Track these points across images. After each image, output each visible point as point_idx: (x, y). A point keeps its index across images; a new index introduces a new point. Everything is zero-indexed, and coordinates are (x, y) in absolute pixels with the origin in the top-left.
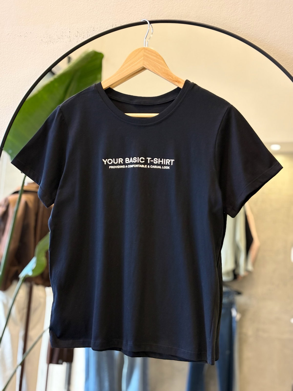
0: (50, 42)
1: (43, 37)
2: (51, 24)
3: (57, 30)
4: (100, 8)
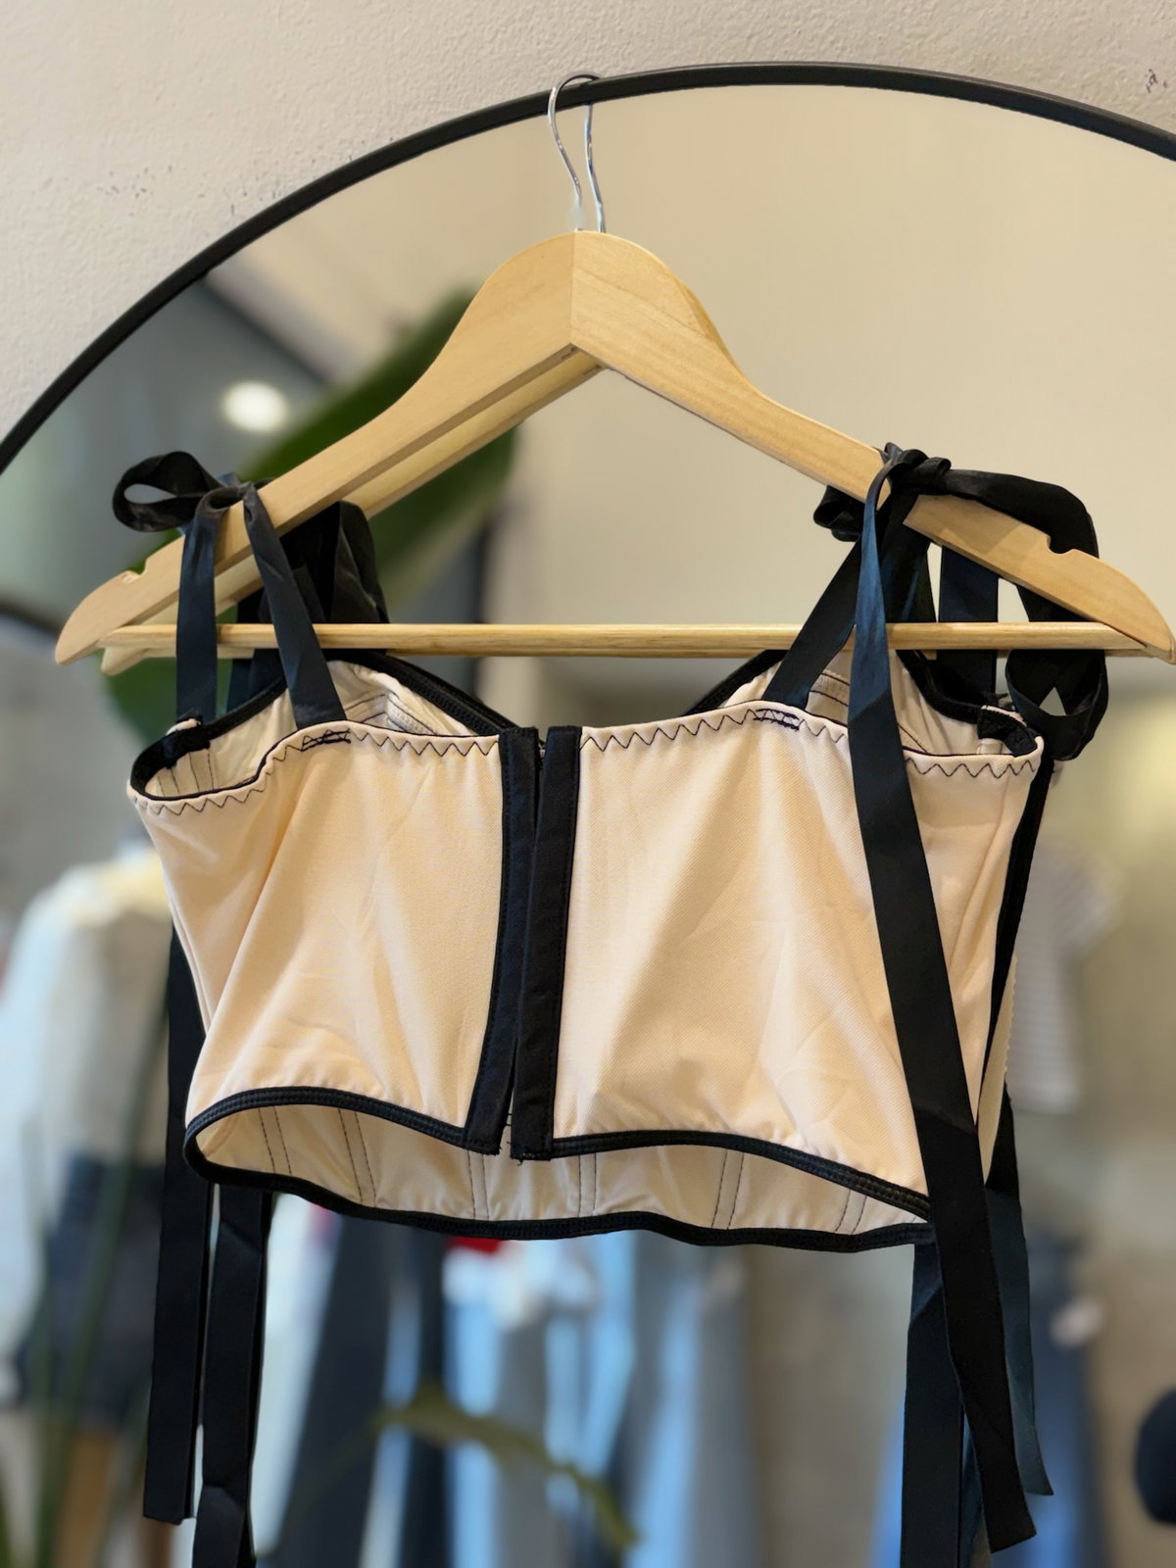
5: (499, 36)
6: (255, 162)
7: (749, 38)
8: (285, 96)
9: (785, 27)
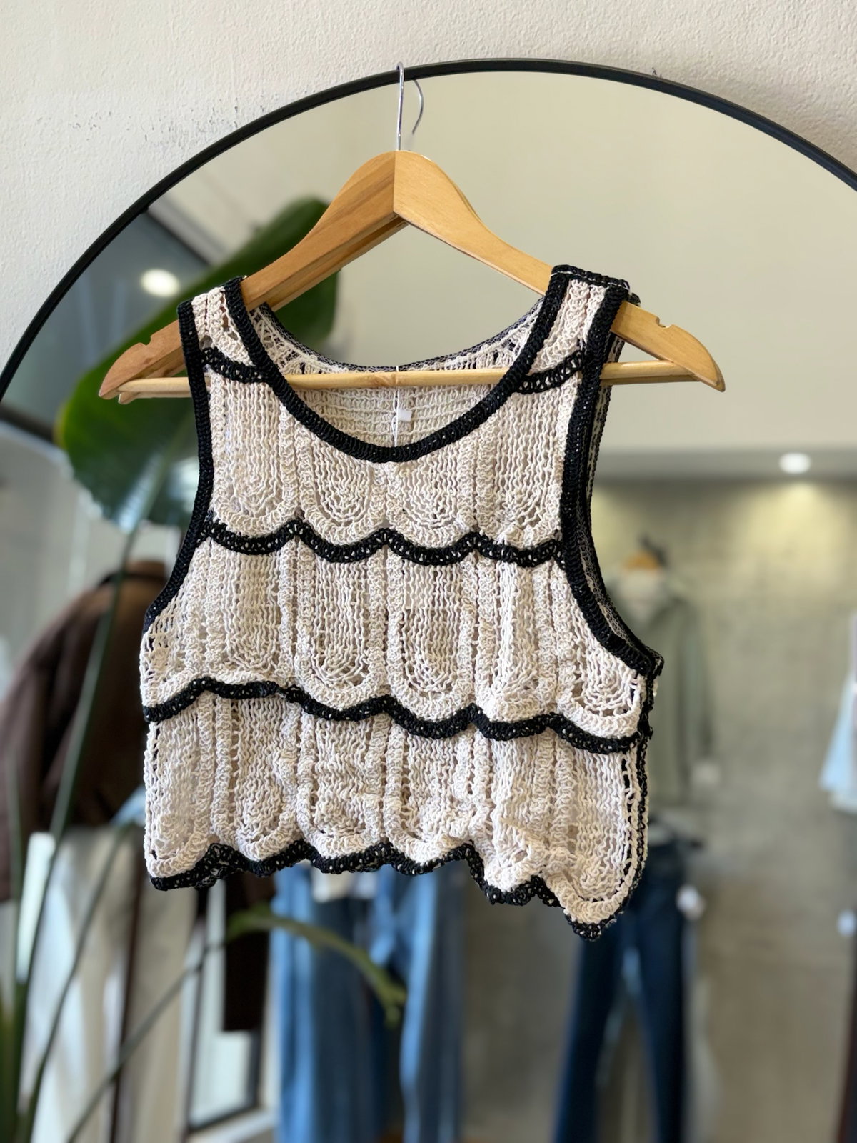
0: (170, 145)
1: (151, 127)
2: (177, 85)
3: (196, 103)
4: (335, 27)
5: (297, 42)
6: (159, 111)
7: (437, 45)
8: (176, 73)
9: (456, 40)
